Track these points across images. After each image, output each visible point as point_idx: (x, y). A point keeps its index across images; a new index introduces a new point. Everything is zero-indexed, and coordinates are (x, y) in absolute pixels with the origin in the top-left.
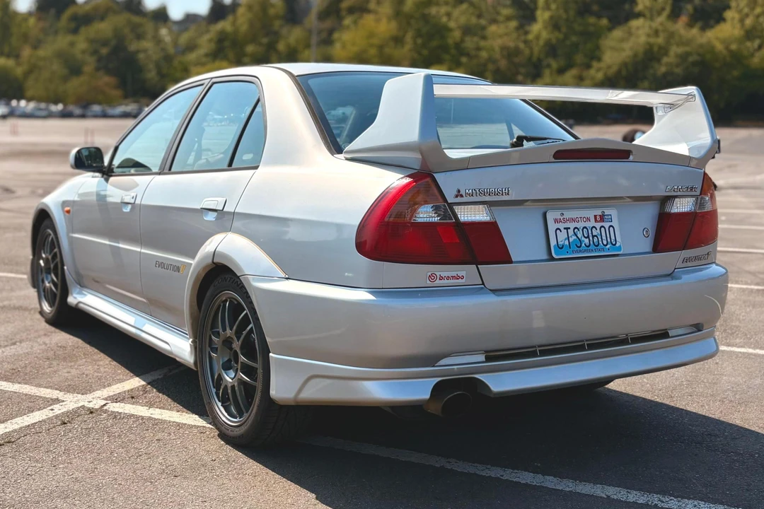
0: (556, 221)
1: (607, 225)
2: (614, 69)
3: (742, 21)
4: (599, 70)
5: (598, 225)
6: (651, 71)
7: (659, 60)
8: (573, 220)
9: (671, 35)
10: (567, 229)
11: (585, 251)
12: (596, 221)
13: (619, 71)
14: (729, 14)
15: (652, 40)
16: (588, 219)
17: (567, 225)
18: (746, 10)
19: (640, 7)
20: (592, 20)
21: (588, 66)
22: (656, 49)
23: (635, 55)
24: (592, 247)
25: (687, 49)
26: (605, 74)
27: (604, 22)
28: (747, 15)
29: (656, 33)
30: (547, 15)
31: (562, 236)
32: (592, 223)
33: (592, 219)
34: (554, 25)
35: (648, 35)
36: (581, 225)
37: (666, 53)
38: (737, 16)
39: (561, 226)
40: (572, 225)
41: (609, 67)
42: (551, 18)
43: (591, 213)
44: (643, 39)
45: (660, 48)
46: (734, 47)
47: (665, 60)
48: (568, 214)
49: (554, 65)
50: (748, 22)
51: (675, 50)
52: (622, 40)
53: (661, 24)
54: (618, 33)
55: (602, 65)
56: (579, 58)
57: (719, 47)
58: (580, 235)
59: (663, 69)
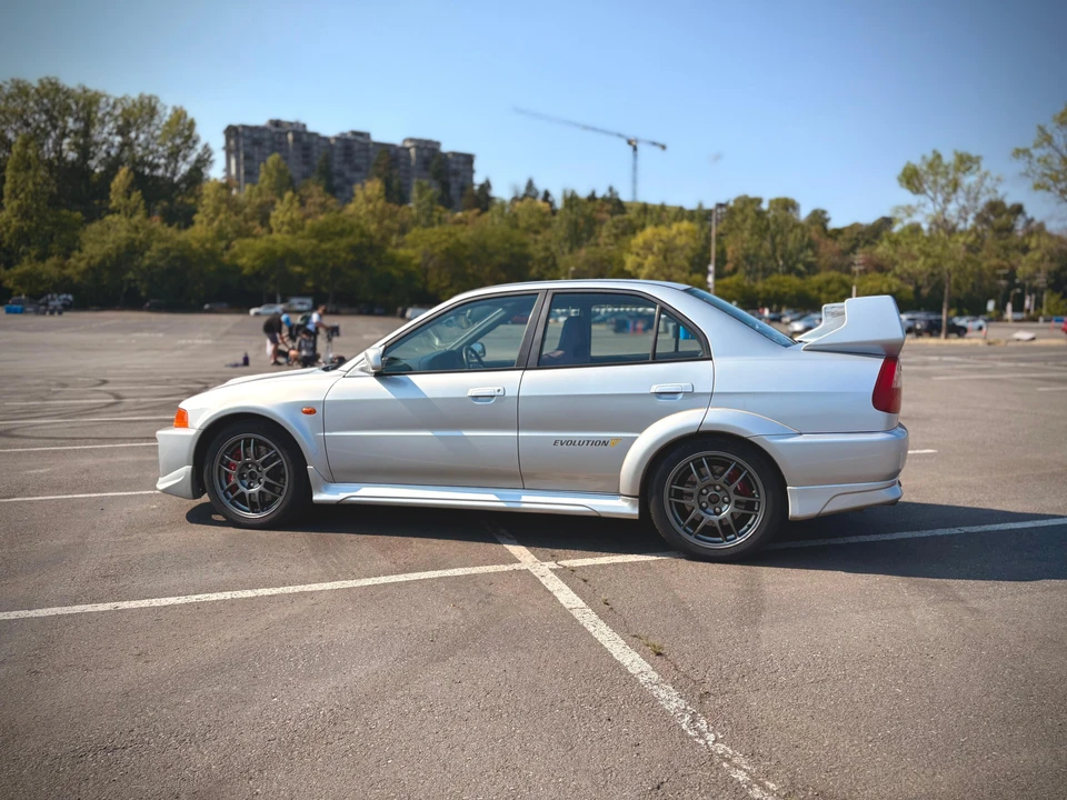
2: (98, 259)
3: (209, 224)
4: (80, 260)
6: (136, 263)
7: (142, 254)
9: (151, 232)
13: (102, 263)
14: (197, 218)
15: (133, 235)
18: (211, 215)
19: (113, 204)
20: (65, 212)
21: (67, 257)
22: (137, 243)
23: (118, 248)
25: (169, 245)
26: (88, 263)
27: (78, 215)
28: (213, 220)
29: (136, 229)
30: (15, 203)
34: (24, 213)
35: (128, 231)
37: (148, 248)
38: (205, 221)
41: (92, 257)
42: (20, 207)
44: (124, 234)
45: (141, 243)
46: (208, 245)
47: (148, 254)
49: (34, 253)
50: (216, 224)
51: (156, 246)
52: (102, 234)
53: (140, 221)
54: (96, 226)
55: (84, 255)
56: (55, 247)
57: (195, 245)
59: (147, 262)
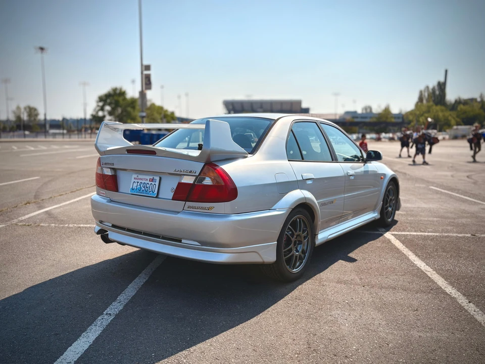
0: (135, 178)
1: (153, 183)
5: (150, 183)
8: (141, 179)
10: (138, 182)
11: (141, 193)
12: (150, 181)
16: (147, 180)
17: (138, 181)
24: (144, 192)
31: (135, 185)
32: (148, 182)
33: (149, 180)
36: (143, 182)
39: (136, 181)
40: (140, 181)
43: (148, 177)
48: (140, 177)
58: (141, 186)
